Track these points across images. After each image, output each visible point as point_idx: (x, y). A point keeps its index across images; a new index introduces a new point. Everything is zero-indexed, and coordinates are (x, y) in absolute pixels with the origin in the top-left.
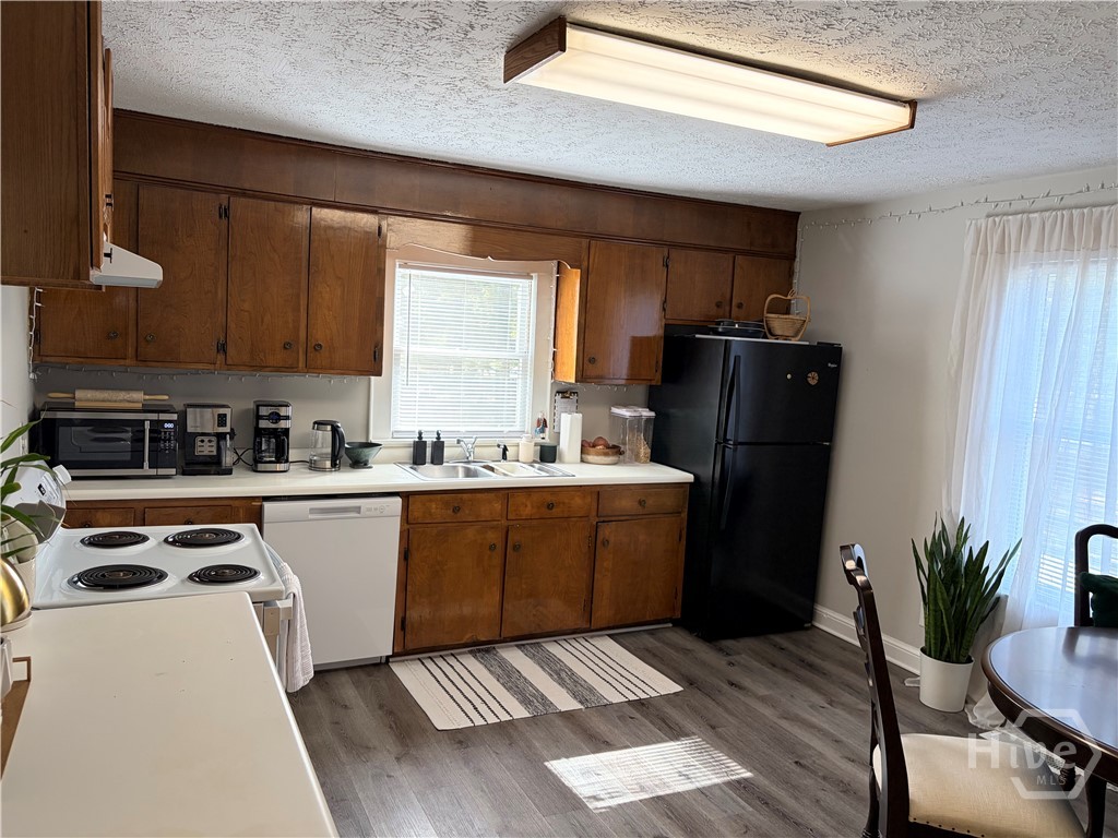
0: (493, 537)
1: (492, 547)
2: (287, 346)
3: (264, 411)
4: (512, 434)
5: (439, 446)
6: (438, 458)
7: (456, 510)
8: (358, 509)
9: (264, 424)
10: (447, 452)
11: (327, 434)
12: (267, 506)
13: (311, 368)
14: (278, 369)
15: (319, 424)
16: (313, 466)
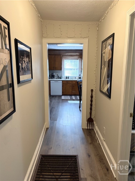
0: (71, 85)
1: (71, 86)
2: (53, 68)
3: (52, 74)
4: (76, 76)
5: (68, 77)
6: (68, 78)
7: (67, 82)
8: (58, 82)
9: (52, 75)
10: (69, 78)
11: (57, 76)
12: (51, 81)
13: (55, 70)
14: (53, 70)
15: (57, 75)
16: (57, 79)
